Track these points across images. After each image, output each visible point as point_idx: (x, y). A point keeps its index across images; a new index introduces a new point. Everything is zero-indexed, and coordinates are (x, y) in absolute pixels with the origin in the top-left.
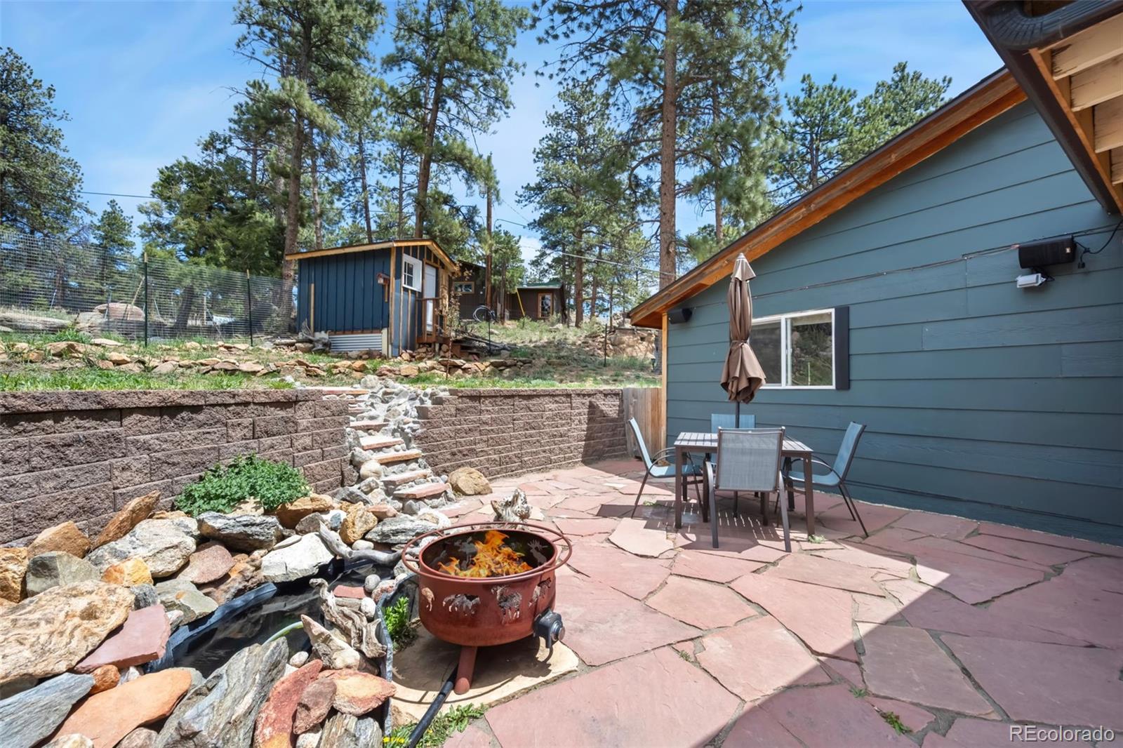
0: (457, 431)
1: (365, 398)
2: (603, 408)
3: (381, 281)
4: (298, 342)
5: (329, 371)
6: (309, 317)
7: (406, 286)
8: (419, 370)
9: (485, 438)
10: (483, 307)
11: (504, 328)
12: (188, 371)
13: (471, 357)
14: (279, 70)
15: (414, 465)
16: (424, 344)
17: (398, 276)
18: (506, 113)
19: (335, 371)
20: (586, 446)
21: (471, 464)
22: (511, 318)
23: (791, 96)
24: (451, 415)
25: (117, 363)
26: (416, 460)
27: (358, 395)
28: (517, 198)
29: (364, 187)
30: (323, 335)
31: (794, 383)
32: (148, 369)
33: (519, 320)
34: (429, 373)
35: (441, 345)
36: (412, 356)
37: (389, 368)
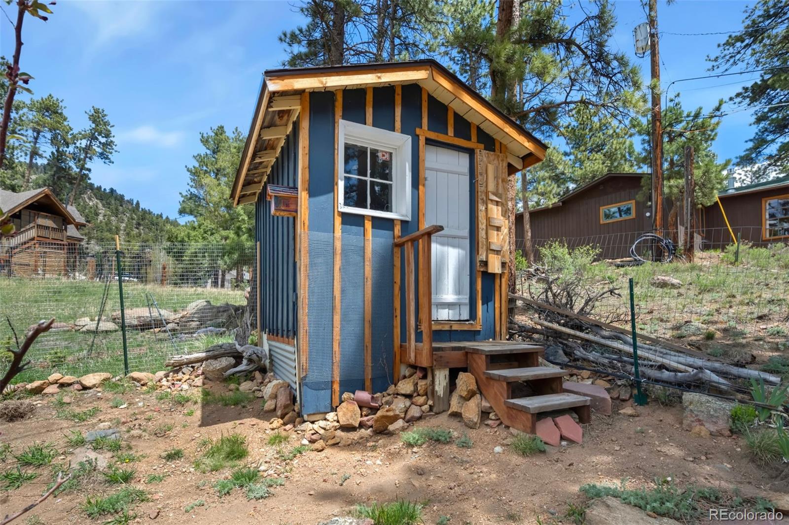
7: (353, 210)
10: (649, 236)
11: (693, 268)
22: (706, 247)
33: (723, 249)
35: (453, 375)
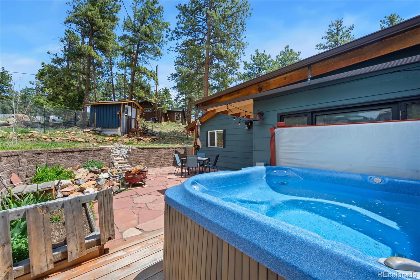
0: (137, 157)
1: (114, 149)
2: (180, 152)
3: (118, 113)
4: (91, 131)
5: (103, 141)
6: (94, 123)
7: (126, 115)
8: (129, 141)
9: (145, 159)
10: (154, 117)
11: (161, 125)
12: (64, 141)
13: (146, 136)
14: (80, 33)
15: (126, 164)
16: (132, 132)
17: (123, 112)
18: (160, 57)
19: (104, 141)
20: (174, 161)
21: (141, 165)
22: (164, 121)
23: (253, 55)
24: (136, 153)
25: (45, 139)
26: (127, 163)
27: (112, 148)
28: (168, 78)
29: (112, 74)
30: (99, 129)
31: (217, 146)
32: (53, 141)
33: (167, 122)
34: (132, 141)
35: (137, 132)
36: (128, 136)
37: (120, 140)
